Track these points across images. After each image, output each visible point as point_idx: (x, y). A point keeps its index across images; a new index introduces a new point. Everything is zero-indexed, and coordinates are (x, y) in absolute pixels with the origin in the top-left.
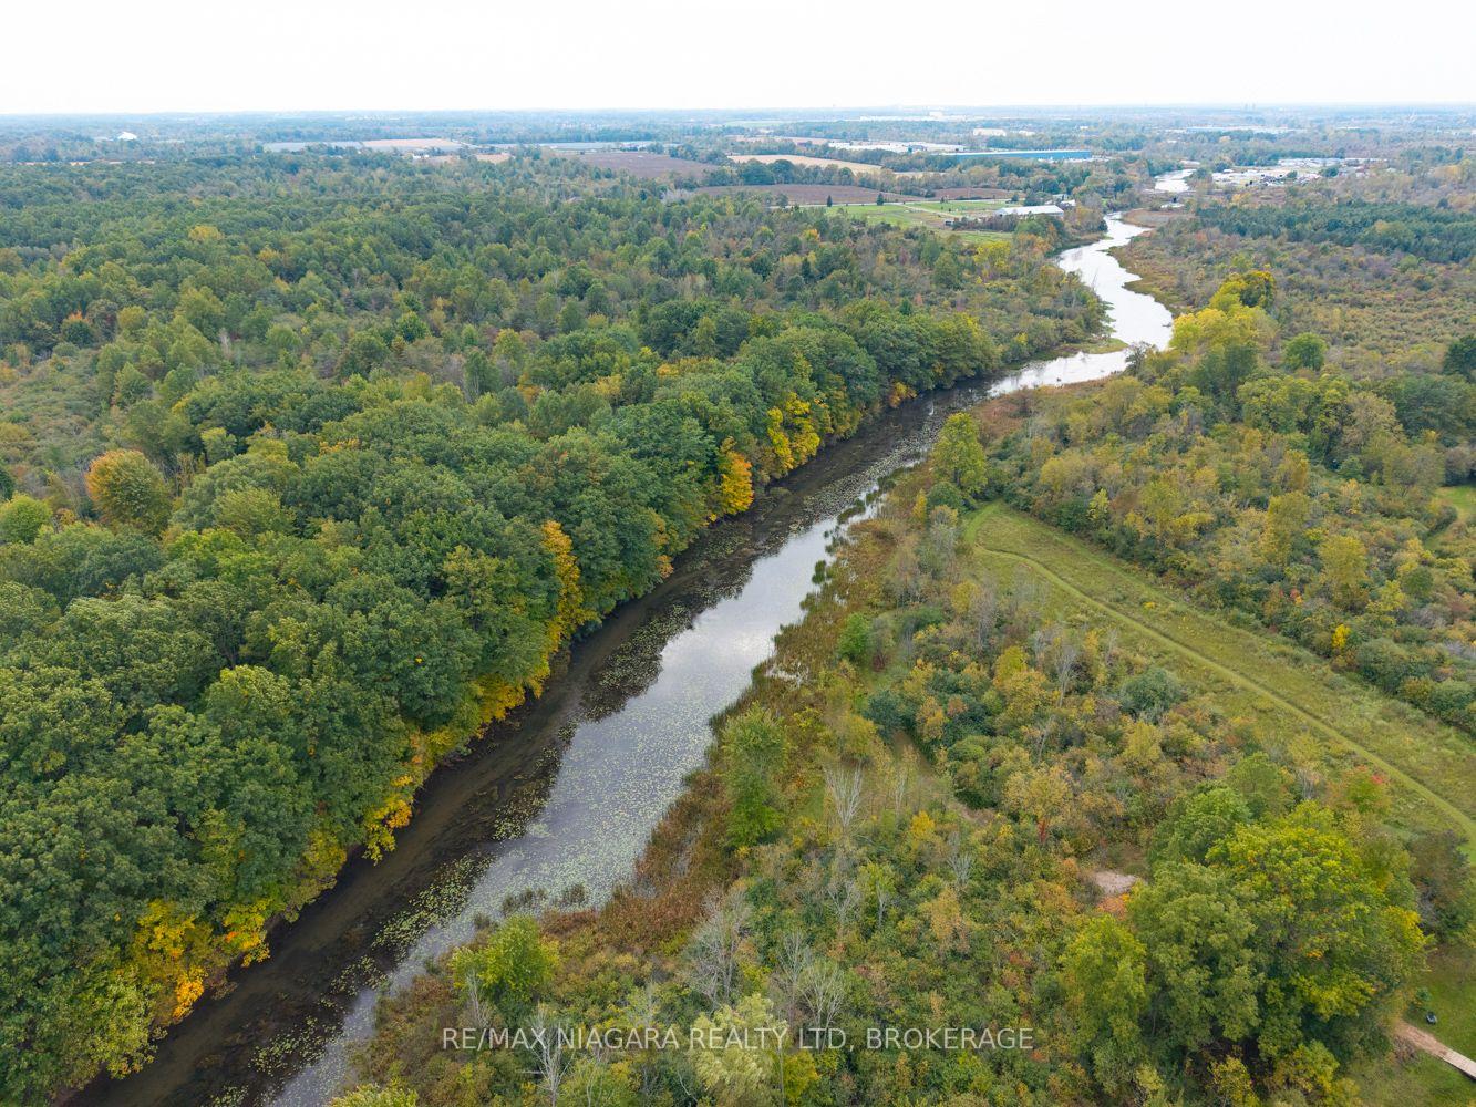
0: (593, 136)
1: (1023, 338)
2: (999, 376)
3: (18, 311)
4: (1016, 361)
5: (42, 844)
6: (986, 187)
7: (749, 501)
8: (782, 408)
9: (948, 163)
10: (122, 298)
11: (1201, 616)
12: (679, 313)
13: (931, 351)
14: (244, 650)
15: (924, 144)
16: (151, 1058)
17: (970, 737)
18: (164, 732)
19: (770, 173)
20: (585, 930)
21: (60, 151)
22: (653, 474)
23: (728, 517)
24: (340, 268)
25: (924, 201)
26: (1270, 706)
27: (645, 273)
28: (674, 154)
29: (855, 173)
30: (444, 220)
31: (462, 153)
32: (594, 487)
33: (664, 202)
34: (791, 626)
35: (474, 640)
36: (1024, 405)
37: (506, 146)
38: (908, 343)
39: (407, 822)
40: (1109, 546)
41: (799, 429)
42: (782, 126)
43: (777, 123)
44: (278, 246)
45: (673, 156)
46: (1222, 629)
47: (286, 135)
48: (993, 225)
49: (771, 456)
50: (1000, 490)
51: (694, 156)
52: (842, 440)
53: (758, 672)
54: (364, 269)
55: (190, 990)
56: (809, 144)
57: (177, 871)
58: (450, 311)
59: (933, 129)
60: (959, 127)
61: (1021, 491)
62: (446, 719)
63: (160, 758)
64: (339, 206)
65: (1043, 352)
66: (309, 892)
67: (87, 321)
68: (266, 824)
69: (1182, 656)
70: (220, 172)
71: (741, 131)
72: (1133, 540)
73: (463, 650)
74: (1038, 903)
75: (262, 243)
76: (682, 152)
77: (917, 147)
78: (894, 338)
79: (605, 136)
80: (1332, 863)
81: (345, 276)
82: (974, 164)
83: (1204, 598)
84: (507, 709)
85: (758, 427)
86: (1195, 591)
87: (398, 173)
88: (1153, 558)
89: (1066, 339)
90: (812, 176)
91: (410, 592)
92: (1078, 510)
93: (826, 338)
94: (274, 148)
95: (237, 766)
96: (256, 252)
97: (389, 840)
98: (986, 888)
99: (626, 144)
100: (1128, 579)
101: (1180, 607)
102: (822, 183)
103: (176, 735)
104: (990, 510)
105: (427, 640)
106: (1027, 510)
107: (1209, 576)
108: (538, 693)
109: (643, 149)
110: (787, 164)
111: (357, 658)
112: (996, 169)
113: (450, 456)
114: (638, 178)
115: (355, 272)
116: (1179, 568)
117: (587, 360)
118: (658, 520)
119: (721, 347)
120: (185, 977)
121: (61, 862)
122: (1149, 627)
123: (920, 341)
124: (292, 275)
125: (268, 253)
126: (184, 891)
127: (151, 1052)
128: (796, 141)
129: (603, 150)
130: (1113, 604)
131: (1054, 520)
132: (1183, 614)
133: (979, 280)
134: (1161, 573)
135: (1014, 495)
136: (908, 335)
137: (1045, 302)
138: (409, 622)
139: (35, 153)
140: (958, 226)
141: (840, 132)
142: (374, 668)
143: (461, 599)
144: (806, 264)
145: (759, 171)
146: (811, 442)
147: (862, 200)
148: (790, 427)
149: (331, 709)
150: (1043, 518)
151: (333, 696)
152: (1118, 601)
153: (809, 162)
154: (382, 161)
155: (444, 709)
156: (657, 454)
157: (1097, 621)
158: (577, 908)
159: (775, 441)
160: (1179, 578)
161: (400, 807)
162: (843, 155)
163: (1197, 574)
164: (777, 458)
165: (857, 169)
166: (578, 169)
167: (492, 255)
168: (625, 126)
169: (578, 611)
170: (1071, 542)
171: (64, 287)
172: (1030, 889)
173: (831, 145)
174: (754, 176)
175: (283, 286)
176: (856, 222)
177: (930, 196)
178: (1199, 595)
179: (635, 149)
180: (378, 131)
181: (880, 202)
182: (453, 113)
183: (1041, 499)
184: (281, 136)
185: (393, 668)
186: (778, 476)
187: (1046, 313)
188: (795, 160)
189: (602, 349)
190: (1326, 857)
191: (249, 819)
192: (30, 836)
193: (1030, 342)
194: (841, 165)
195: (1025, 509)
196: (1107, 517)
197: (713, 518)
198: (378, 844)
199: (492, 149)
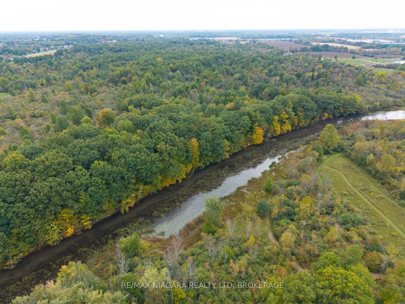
0: (275, 37)
1: (378, 103)
2: (365, 114)
3: (113, 76)
4: (374, 110)
5: (42, 190)
6: (395, 54)
7: (262, 141)
8: (279, 116)
9: (385, 46)
10: (134, 74)
11: (390, 200)
12: (261, 87)
13: (339, 104)
14: (106, 157)
15: (380, 40)
16: (58, 243)
17: (284, 220)
18: (77, 172)
19: (321, 48)
20: (159, 243)
21: (145, 40)
22: (229, 130)
23: (254, 145)
24: (185, 70)
25: (370, 58)
26: (397, 234)
27: (264, 75)
28: (295, 42)
29: (349, 49)
30: (217, 59)
31: (236, 41)
32: (210, 132)
33: (284, 56)
34: (255, 178)
35: (161, 165)
36: (367, 125)
37: (249, 39)
38: (330, 101)
39: (133, 206)
40: (369, 172)
41: (284, 123)
42: (334, 34)
43: (333, 33)
44: (174, 64)
45: (295, 43)
46: (395, 206)
47: (196, 36)
48: (389, 67)
49: (273, 129)
50: (343, 149)
51: (301, 43)
52: (300, 128)
53: (239, 189)
54: (192, 70)
55: (70, 231)
56: (340, 40)
57: (70, 203)
58: (207, 82)
59: (385, 35)
60: (396, 35)
61: (349, 151)
62: (151, 183)
63: (75, 177)
64: (194, 54)
65: (386, 108)
66: (103, 216)
67: (126, 79)
68: (94, 198)
69: (375, 212)
70: (175, 45)
71: (320, 35)
72: (377, 172)
73: (157, 167)
74: (274, 271)
75: (170, 62)
76: (298, 41)
77: (377, 41)
78: (326, 99)
79: (279, 37)
80: (350, 284)
81: (187, 72)
82: (393, 47)
83: (394, 195)
84: (170, 184)
85: (269, 121)
86: (391, 192)
87: (216, 46)
88: (382, 179)
89: (396, 105)
90: (335, 49)
91: (147, 150)
92: (363, 159)
93: (300, 97)
94: (191, 39)
95: (91, 183)
96: (169, 65)
97: (127, 209)
98: (262, 263)
99: (283, 39)
100: (371, 184)
101: (384, 196)
102: (338, 52)
103: (79, 173)
104: (337, 155)
105: (147, 163)
106: (349, 157)
107: (398, 188)
108: (180, 182)
109: (287, 41)
110: (327, 46)
111: (129, 164)
112: (401, 49)
113: (175, 119)
114: (280, 48)
115: (189, 71)
116: (389, 184)
117: (228, 98)
118: (227, 143)
119: (270, 97)
120: (70, 227)
121: (44, 195)
122: (368, 200)
123: (335, 101)
124: (174, 71)
125: (171, 65)
126: (72, 208)
127: (59, 242)
128: (336, 39)
129: (276, 41)
130: (360, 191)
131: (356, 161)
132: (383, 198)
133: (372, 84)
134: (383, 184)
135: (346, 152)
136: (331, 99)
137: (392, 92)
138: (143, 158)
139: (140, 40)
140: (376, 66)
141: (352, 36)
142: (132, 168)
143: (160, 155)
144: (313, 75)
145: (317, 47)
146: (288, 127)
147: (347, 57)
148: (282, 122)
149: (118, 174)
150: (352, 160)
151: (119, 172)
152: (362, 190)
153: (335, 45)
154: (214, 43)
155: (149, 180)
156: (232, 125)
157: (351, 195)
158: (161, 237)
159: (275, 125)
160: (389, 187)
161: (132, 202)
162: (349, 43)
163: (395, 187)
164: (275, 131)
165: (350, 47)
166: (265, 46)
167: (225, 68)
168: (286, 34)
169: (197, 163)
170: (358, 169)
171: (123, 71)
172: (274, 266)
173: (347, 40)
174: (316, 49)
175: (171, 74)
176: (341, 64)
177: (372, 57)
178: (393, 193)
179: (285, 41)
180: (218, 35)
181: (353, 58)
182: (241, 30)
183: (353, 154)
184: (195, 36)
185: (136, 168)
186: (275, 135)
187: (391, 96)
188: (330, 44)
189: (233, 95)
190: (349, 282)
191: (91, 196)
192: (40, 188)
193: (381, 105)
194: (345, 46)
195: (348, 157)
196: (372, 163)
197: (249, 145)
198: (124, 209)
199: (245, 40)
